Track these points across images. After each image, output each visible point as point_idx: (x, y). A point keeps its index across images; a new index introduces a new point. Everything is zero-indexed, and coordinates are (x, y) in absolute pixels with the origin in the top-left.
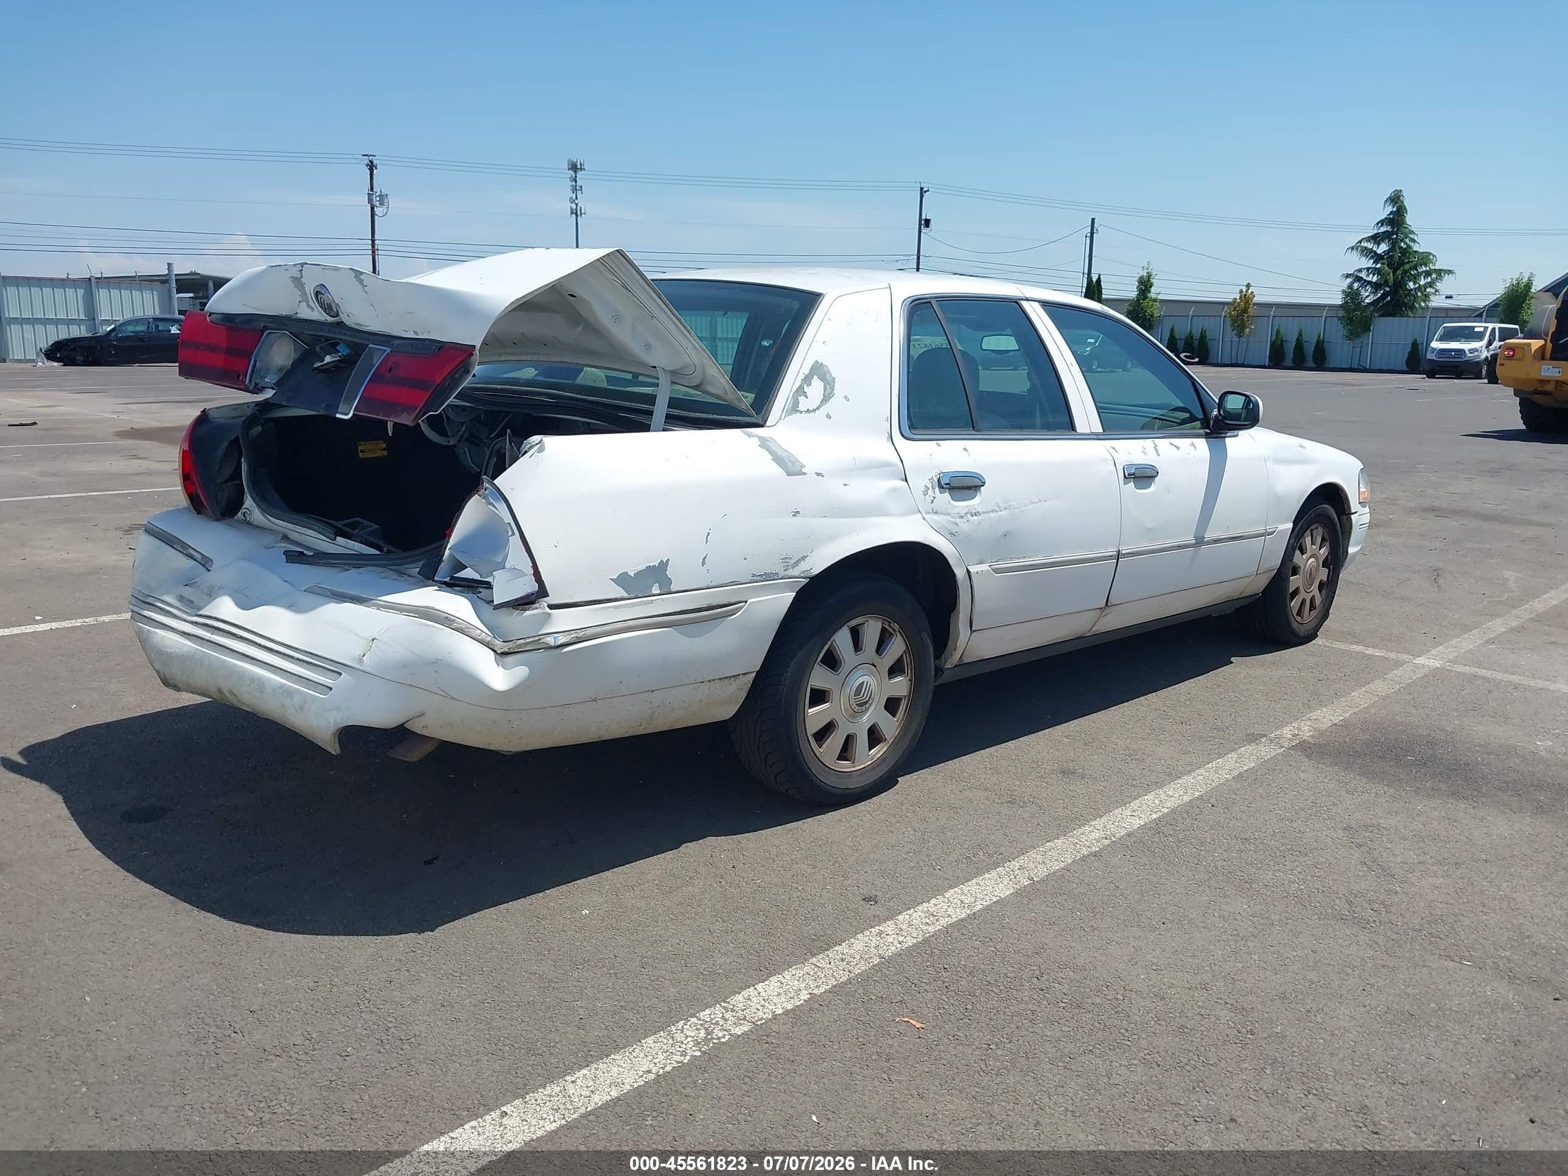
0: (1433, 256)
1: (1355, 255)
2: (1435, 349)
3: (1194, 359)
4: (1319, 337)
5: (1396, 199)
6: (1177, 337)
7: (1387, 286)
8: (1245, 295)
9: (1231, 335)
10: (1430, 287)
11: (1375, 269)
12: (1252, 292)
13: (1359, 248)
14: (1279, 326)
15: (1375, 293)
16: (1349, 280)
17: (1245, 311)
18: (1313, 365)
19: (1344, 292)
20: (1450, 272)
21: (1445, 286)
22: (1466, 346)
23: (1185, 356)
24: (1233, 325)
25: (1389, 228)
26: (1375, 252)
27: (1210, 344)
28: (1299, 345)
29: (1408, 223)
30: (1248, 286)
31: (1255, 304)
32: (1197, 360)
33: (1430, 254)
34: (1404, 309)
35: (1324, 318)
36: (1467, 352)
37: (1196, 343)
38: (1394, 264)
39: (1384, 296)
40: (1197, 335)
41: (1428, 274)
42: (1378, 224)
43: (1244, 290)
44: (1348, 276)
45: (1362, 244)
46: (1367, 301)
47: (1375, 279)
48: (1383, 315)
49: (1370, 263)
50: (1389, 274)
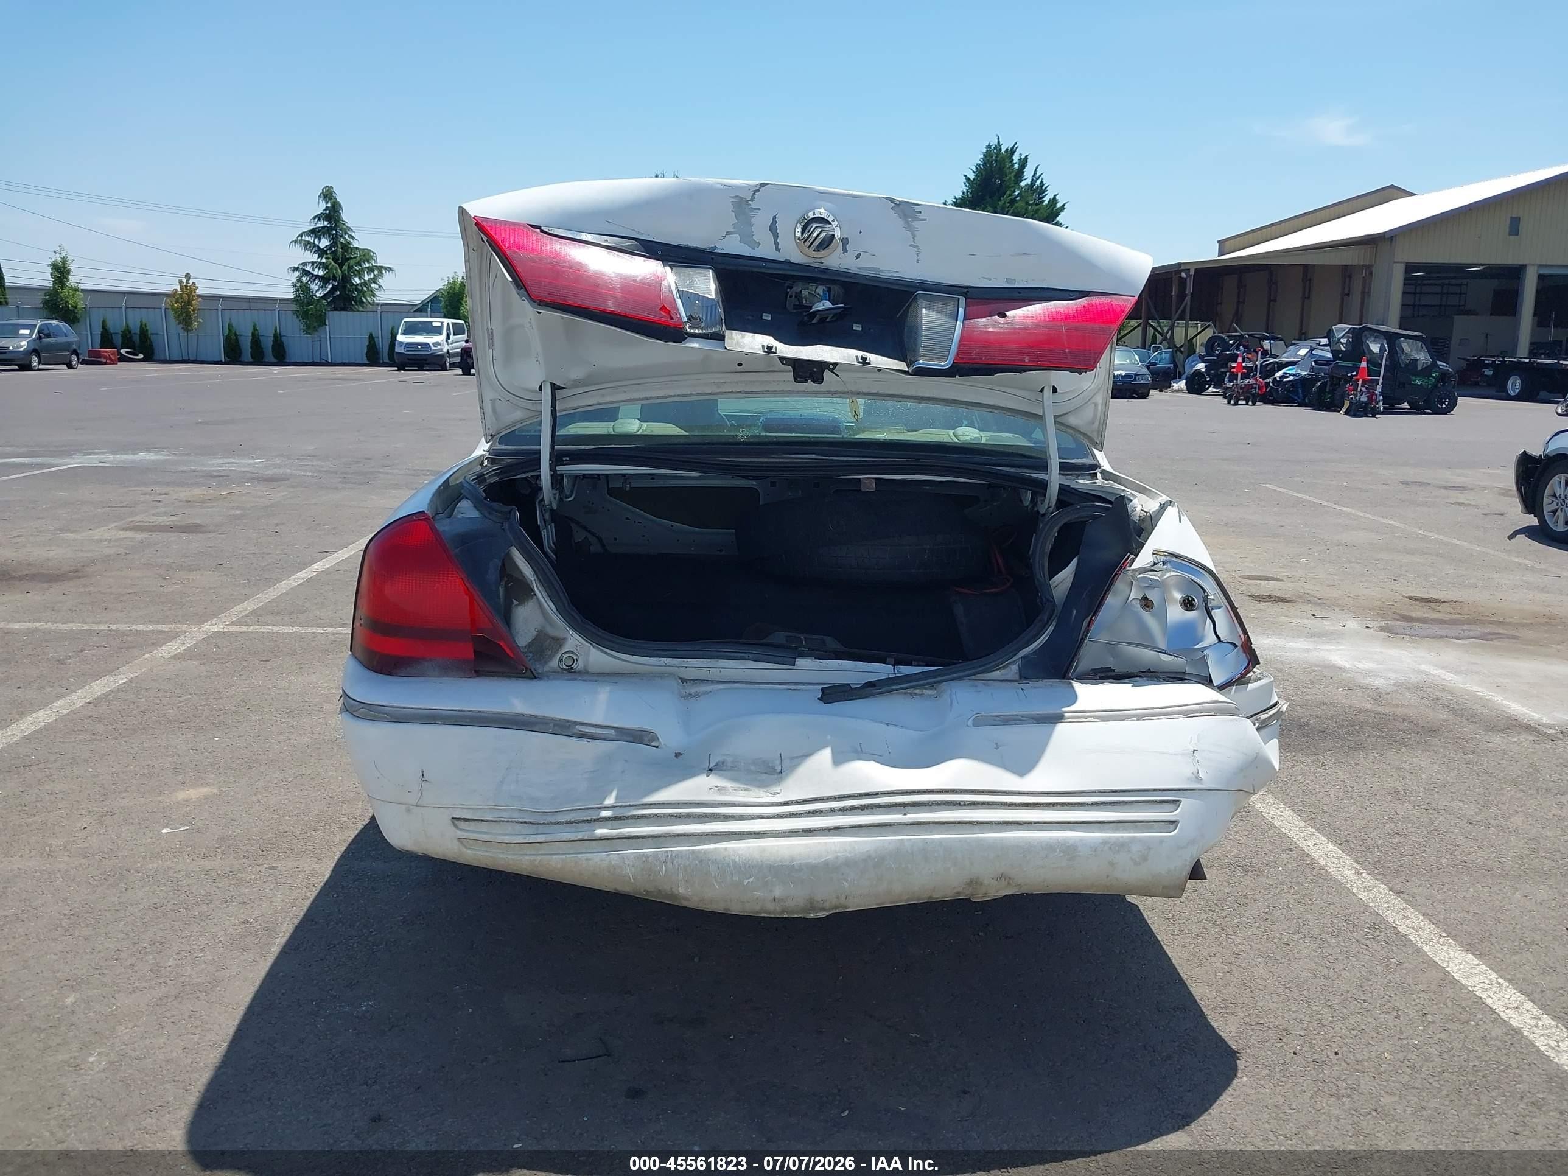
0: (374, 253)
1: (299, 249)
2: (402, 343)
3: (137, 355)
4: (276, 331)
5: (328, 195)
6: (112, 331)
7: (335, 281)
8: (186, 286)
9: (176, 329)
10: (375, 283)
11: (320, 263)
12: (193, 283)
13: (303, 242)
14: (230, 319)
15: (324, 286)
16: (297, 274)
17: (189, 303)
18: (274, 360)
19: (294, 285)
20: (390, 269)
21: (386, 280)
22: (430, 340)
23: (127, 352)
24: (177, 318)
25: (326, 223)
26: (319, 247)
27: (153, 338)
28: (256, 341)
29: (344, 220)
30: (188, 276)
31: (199, 296)
32: (141, 356)
33: (369, 250)
34: (353, 303)
35: (277, 312)
36: (432, 346)
37: (136, 339)
38: (338, 259)
39: (334, 289)
40: (135, 328)
41: (371, 270)
42: (314, 218)
43: (184, 280)
44: (296, 269)
45: (303, 238)
46: (318, 295)
47: (321, 273)
48: (336, 309)
49: (315, 258)
50: (336, 269)
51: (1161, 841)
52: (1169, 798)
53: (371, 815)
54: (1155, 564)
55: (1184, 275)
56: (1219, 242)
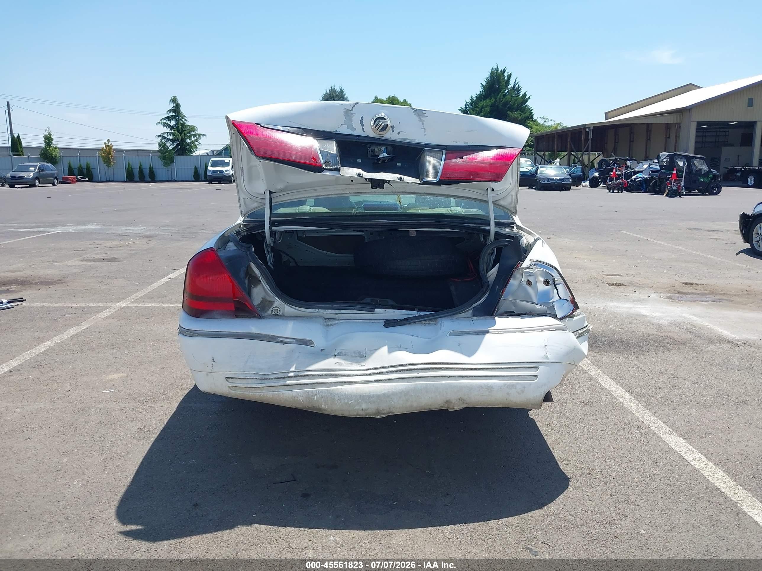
0: (196, 127)
1: (161, 126)
2: (211, 171)
3: (86, 179)
4: (150, 166)
5: (174, 100)
6: (73, 168)
7: (178, 141)
8: (108, 145)
9: (103, 166)
10: (197, 142)
11: (171, 133)
12: (111, 144)
13: (163, 123)
14: (129, 161)
15: (173, 144)
16: (160, 138)
17: (109, 153)
18: (149, 180)
19: (159, 144)
20: (204, 135)
21: (202, 140)
22: (224, 169)
23: (80, 178)
24: (104, 161)
25: (173, 114)
26: (170, 125)
27: (92, 170)
28: (141, 171)
29: (182, 112)
30: (108, 140)
31: (114, 150)
32: (87, 179)
33: (194, 126)
34: (187, 152)
35: (151, 157)
36: (225, 172)
37: (85, 171)
38: (179, 131)
39: (177, 145)
40: (84, 166)
41: (195, 136)
42: (168, 111)
43: (107, 142)
44: (159, 136)
45: (163, 121)
46: (170, 148)
47: (171, 138)
48: (179, 155)
49: (168, 130)
50: (179, 136)
51: (530, 384)
52: (534, 366)
53: (194, 384)
54: (531, 265)
55: (587, 130)
56: (605, 113)
